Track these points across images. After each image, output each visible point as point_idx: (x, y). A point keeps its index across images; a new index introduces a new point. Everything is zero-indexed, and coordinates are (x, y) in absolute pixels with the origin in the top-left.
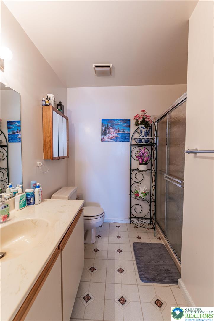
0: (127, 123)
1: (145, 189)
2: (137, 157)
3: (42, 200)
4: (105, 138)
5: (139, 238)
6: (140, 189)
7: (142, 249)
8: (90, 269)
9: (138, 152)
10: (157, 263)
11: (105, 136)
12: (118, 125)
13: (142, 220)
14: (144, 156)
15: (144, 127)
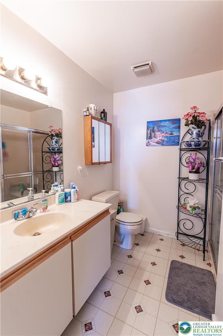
0: (176, 124)
1: (195, 201)
2: (187, 163)
3: (78, 200)
4: (151, 143)
5: (182, 257)
6: (189, 202)
7: (181, 269)
8: (118, 271)
9: (188, 158)
10: (193, 289)
11: (150, 140)
12: (165, 127)
13: (191, 239)
14: (195, 162)
15: (196, 127)
